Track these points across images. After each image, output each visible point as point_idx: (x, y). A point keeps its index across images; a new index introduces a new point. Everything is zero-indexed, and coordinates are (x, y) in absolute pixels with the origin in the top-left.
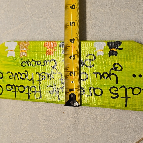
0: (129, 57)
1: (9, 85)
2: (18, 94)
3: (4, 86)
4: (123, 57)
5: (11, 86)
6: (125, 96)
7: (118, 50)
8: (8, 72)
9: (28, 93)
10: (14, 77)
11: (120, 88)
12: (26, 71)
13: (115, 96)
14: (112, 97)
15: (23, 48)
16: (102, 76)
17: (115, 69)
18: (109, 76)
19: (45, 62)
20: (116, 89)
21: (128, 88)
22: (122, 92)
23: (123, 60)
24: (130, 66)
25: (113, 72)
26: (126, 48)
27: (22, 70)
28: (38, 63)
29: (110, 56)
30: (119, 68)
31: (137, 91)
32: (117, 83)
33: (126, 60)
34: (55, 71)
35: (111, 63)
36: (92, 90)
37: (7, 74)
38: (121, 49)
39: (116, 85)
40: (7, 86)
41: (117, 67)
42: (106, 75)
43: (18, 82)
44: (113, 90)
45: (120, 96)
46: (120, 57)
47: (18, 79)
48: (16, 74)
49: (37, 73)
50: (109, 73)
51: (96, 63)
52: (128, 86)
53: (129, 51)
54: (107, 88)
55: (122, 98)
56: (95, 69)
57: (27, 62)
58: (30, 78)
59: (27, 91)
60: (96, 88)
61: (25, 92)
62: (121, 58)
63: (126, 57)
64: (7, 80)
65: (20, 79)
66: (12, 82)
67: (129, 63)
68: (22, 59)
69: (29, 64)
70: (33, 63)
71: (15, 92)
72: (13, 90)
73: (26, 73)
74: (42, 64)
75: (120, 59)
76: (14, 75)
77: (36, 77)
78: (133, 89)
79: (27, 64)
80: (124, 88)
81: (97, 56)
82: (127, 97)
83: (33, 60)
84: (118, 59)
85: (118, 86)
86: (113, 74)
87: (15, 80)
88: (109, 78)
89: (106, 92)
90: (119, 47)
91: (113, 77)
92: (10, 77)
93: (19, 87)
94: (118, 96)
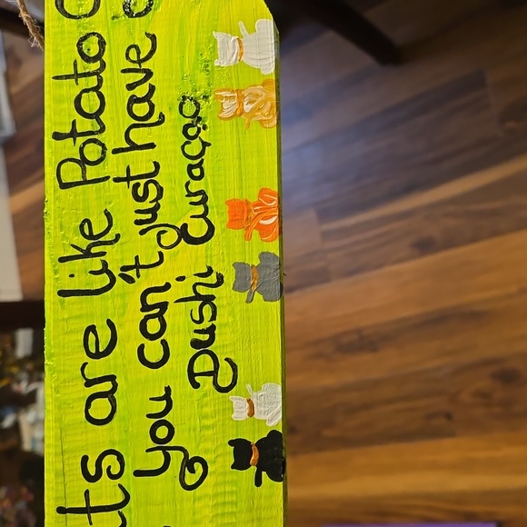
0: (228, 509)
1: (102, 43)
2: (72, 89)
3: (98, 23)
4: (228, 488)
5: (98, 57)
6: (93, 504)
7: (253, 469)
8: (153, 38)
9: (74, 134)
10: (137, 66)
11: (120, 486)
12: (162, 119)
13: (92, 471)
14: (85, 459)
15: (250, 102)
16: (159, 420)
17: (188, 464)
18: (162, 445)
19: (198, 198)
20: (115, 471)
21: (121, 515)
22: (105, 492)
23: (220, 489)
24: (198, 517)
25: (177, 458)
26: (260, 497)
27: (165, 101)
28: (195, 168)
29: (231, 443)
30: (191, 479)
32: (138, 473)
33: (220, 499)
34: (170, 237)
35: (206, 451)
36: (107, 386)
37: (147, 35)
38: (258, 482)
39: (129, 471)
40: (99, 36)
41: (192, 471)
42: (162, 432)
43: (116, 87)
44: (111, 461)
45: (90, 486)
46: (228, 478)
47: (131, 87)
48: (149, 74)
49: (157, 165)
50: (171, 444)
51: (205, 395)
52: (130, 510)
53: (250, 510)
54: (117, 438)
55: (87, 493)
56: (181, 388)
57: (196, 117)
58: (134, 135)
59: (85, 125)
60: (113, 402)
61: (79, 118)
62: (224, 483)
63: (228, 499)
64: (121, 36)
65: (131, 93)
66: (115, 59)
67: (208, 512)
68: (206, 97)
69: (192, 132)
70: (194, 148)
71: (76, 76)
72: (83, 67)
73: (154, 119)
74: (195, 186)
75: (220, 479)
76: (144, 66)
77: (140, 163)
79: (188, 121)
80: (120, 498)
81: (230, 395)
82: (88, 510)
83: (205, 144)
84: (224, 474)
85: (128, 480)
86: (167, 459)
87: (124, 71)
88: (152, 445)
89: (99, 439)
90: (264, 474)
91: (157, 460)
92: (136, 47)
93: (96, 89)
94: (90, 479)
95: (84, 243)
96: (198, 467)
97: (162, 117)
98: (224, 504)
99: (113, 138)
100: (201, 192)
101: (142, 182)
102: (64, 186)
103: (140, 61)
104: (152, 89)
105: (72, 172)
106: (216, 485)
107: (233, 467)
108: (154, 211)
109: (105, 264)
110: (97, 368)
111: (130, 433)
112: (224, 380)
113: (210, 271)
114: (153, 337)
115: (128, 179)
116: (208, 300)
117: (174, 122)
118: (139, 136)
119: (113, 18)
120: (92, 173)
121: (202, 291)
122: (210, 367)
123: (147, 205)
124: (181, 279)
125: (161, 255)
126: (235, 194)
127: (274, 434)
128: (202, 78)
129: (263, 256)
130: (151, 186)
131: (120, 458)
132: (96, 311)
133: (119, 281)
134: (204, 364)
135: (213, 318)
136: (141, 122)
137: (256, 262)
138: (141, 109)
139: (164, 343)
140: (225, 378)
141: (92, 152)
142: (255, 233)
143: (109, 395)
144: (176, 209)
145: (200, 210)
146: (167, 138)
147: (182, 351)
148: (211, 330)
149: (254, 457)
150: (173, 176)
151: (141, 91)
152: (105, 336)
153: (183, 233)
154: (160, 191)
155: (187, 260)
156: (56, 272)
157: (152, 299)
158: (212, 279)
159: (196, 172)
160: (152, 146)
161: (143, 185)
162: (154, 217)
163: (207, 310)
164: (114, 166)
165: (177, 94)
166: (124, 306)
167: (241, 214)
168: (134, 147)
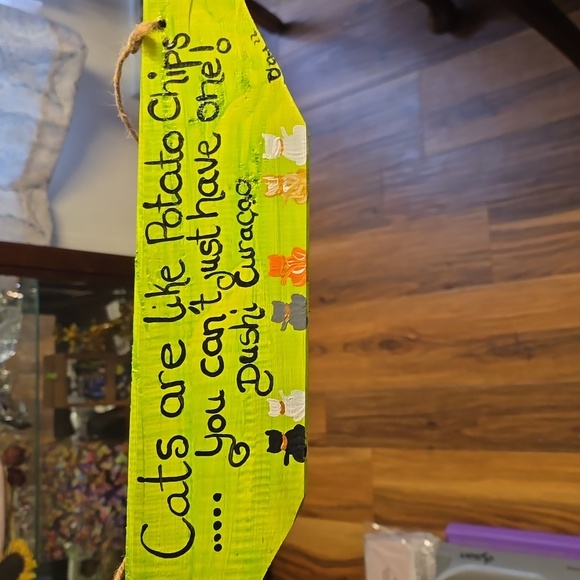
0: (263, 482)
1: (181, 139)
2: (158, 172)
3: (178, 125)
4: (264, 466)
5: (178, 149)
6: (164, 476)
7: (283, 453)
8: (218, 137)
9: (159, 204)
10: (206, 157)
11: (185, 463)
12: (223, 195)
13: (164, 451)
14: (159, 442)
15: (288, 185)
16: (215, 414)
17: (236, 447)
18: (216, 433)
19: (248, 253)
20: (181, 451)
21: (185, 484)
22: (172, 466)
23: (258, 467)
24: (240, 487)
25: (227, 443)
26: (288, 473)
27: (226, 182)
28: (246, 231)
29: (267, 433)
30: (237, 459)
31: (179, 504)
32: (198, 454)
33: (258, 475)
34: (227, 281)
35: (249, 439)
36: (177, 389)
37: (214, 134)
38: (286, 462)
39: (191, 451)
40: (179, 134)
41: (238, 453)
42: (217, 424)
43: (190, 170)
44: (178, 444)
45: (163, 462)
46: (264, 459)
47: (201, 171)
48: (215, 162)
49: (218, 229)
50: (223, 432)
51: (249, 397)
52: (191, 481)
53: (280, 483)
54: (183, 428)
55: (160, 467)
56: (231, 392)
57: (249, 198)
58: (202, 206)
59: (167, 198)
60: (182, 401)
61: (163, 193)
62: (261, 463)
63: (264, 474)
64: (195, 135)
65: (201, 176)
66: (190, 151)
67: (249, 484)
68: (256, 181)
69: (245, 205)
70: (246, 217)
71: (162, 162)
72: (167, 156)
73: (218, 195)
74: (246, 245)
75: (258, 459)
76: (212, 156)
77: (206, 227)
78: (183, 495)
79: (243, 197)
80: (184, 472)
81: (267, 398)
82: (161, 480)
83: (254, 215)
84: (261, 455)
85: (191, 458)
86: (220, 443)
87: (196, 160)
88: (210, 433)
89: (172, 427)
90: (291, 456)
91: (213, 444)
92: (206, 143)
93: (176, 172)
94: (164, 457)
95: (164, 284)
96: (243, 450)
97: (223, 193)
98: (261, 478)
99: (186, 208)
100: (250, 249)
101: (208, 240)
102: (151, 242)
103: (208, 153)
104: (217, 173)
105: (157, 232)
106: (255, 463)
107: (268, 451)
108: (215, 262)
109: (178, 299)
110: (171, 375)
111: (193, 425)
112: (264, 387)
113: (255, 307)
114: (212, 354)
115: (197, 238)
116: (253, 327)
117: (232, 197)
118: (206, 207)
119: (190, 121)
120: (171, 233)
121: (249, 321)
122: (253, 377)
123: (210, 257)
124: (234, 312)
125: (219, 293)
126: (275, 251)
127: (299, 428)
128: (253, 167)
129: (295, 297)
130: (214, 244)
131: (186, 442)
132: (171, 333)
133: (189, 312)
134: (249, 375)
135: (257, 341)
136: (208, 198)
137: (289, 301)
138: (208, 188)
139: (220, 358)
140: (264, 386)
141: (172, 218)
142: (289, 280)
143: (179, 395)
144: (231, 260)
145: (249, 262)
146: (227, 209)
147: (233, 364)
148: (255, 350)
149: (284, 444)
150: (230, 237)
151: (208, 175)
152: (177, 352)
153: (236, 278)
154: (220, 247)
155: (239, 298)
156: (143, 304)
157: (212, 326)
158: (257, 312)
159: (247, 234)
160: (215, 214)
161: (208, 243)
162: (216, 266)
163: (252, 335)
164: (187, 228)
165: (233, 179)
166: (191, 331)
167: (278, 266)
168: (202, 215)
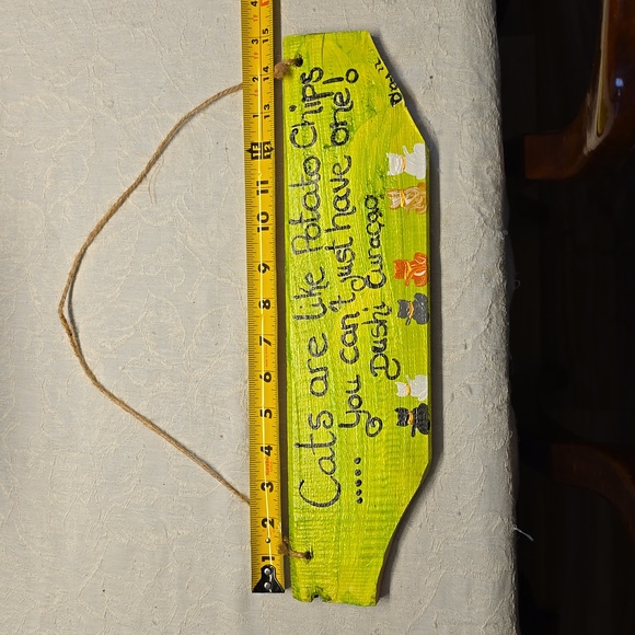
0: (395, 449)
1: (318, 164)
2: (300, 192)
3: (315, 150)
4: (395, 437)
5: (316, 172)
6: (315, 442)
7: (410, 426)
8: (349, 159)
9: (301, 221)
10: (339, 177)
11: (331, 433)
12: (354, 210)
13: (314, 423)
14: (310, 416)
15: (410, 198)
16: (353, 394)
17: (372, 421)
18: (357, 410)
19: (377, 260)
20: (328, 423)
21: (332, 449)
22: (322, 436)
23: (390, 437)
24: (376, 453)
25: (364, 417)
26: (414, 443)
27: (356, 199)
28: (375, 240)
29: (397, 410)
30: (372, 431)
31: (328, 466)
32: (341, 425)
33: (390, 443)
34: (359, 284)
35: (382, 414)
36: (321, 374)
37: (346, 156)
38: (413, 434)
39: (336, 424)
40: (316, 158)
41: (373, 426)
42: (355, 402)
43: (326, 190)
44: (325, 417)
45: (314, 432)
46: (395, 431)
47: (335, 190)
48: (347, 182)
49: (351, 239)
50: (361, 409)
51: (381, 381)
52: (336, 447)
53: (408, 450)
54: (328, 405)
55: (311, 436)
56: (366, 376)
57: (376, 211)
58: (337, 221)
59: (308, 215)
60: (326, 382)
61: (305, 210)
62: (392, 434)
63: (395, 443)
65: (336, 194)
66: (326, 173)
67: (382, 451)
68: (382, 196)
69: (373, 217)
70: (374, 228)
71: (303, 184)
72: (306, 178)
73: (350, 210)
74: (374, 252)
75: (390, 431)
76: (344, 177)
77: (341, 238)
78: (331, 458)
79: (371, 211)
80: (331, 440)
81: (396, 382)
82: (313, 446)
83: (381, 225)
84: (392, 428)
85: (335, 429)
86: (358, 418)
87: (332, 180)
88: (350, 409)
89: (319, 404)
90: (417, 429)
91: (352, 418)
92: (338, 164)
93: (315, 192)
94: (314, 427)
95: (308, 287)
96: (377, 423)
97: (354, 208)
98: (392, 446)
99: (324, 223)
100: (378, 256)
101: (342, 249)
102: (296, 253)
103: (341, 174)
104: (349, 191)
105: (301, 244)
106: (387, 435)
107: (397, 424)
108: (349, 267)
109: (321, 300)
110: (317, 362)
111: (336, 402)
112: (392, 373)
113: (384, 305)
114: (349, 345)
115: (332, 248)
116: (382, 323)
117: (363, 210)
118: (341, 221)
119: (325, 147)
120: (313, 244)
121: (378, 317)
122: (383, 364)
123: (345, 264)
124: (366, 309)
125: (354, 294)
126: (399, 256)
127: (422, 406)
128: (379, 183)
129: (418, 296)
130: (348, 253)
131: (330, 415)
132: (317, 327)
133: (329, 311)
134: (380, 361)
135: (385, 334)
136: (342, 212)
137: (412, 299)
138: (342, 204)
139: (356, 350)
140: (392, 371)
141: (312, 232)
142: (412, 282)
143: (324, 378)
144: (361, 267)
145: (378, 267)
146: (357, 221)
147: (367, 353)
148: (384, 341)
149: (411, 418)
150: (360, 247)
151: (341, 193)
152: (321, 343)
153: (367, 280)
154: (353, 254)
155: (369, 298)
157: (349, 322)
158: (385, 310)
159: (375, 243)
160: (349, 227)
161: (342, 251)
162: (350, 271)
163: (382, 329)
164: (325, 239)
165: (362, 195)
166: (333, 326)
167: (401, 267)
168: (337, 228)
